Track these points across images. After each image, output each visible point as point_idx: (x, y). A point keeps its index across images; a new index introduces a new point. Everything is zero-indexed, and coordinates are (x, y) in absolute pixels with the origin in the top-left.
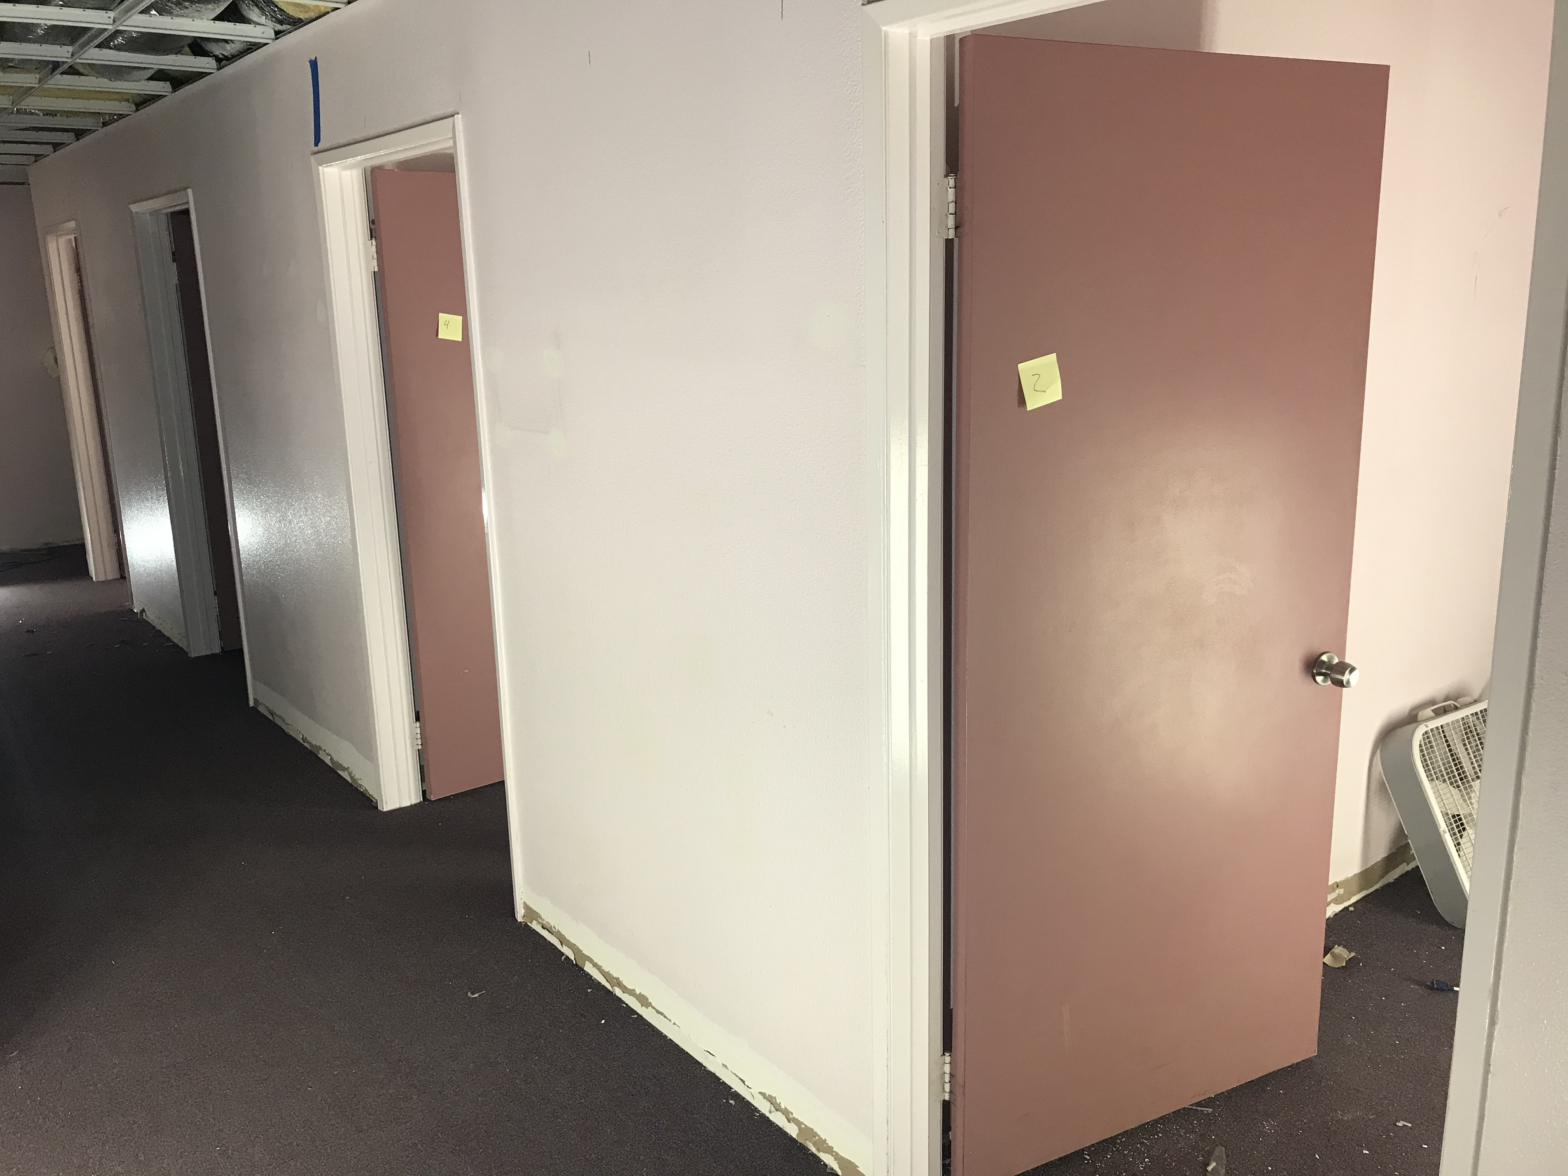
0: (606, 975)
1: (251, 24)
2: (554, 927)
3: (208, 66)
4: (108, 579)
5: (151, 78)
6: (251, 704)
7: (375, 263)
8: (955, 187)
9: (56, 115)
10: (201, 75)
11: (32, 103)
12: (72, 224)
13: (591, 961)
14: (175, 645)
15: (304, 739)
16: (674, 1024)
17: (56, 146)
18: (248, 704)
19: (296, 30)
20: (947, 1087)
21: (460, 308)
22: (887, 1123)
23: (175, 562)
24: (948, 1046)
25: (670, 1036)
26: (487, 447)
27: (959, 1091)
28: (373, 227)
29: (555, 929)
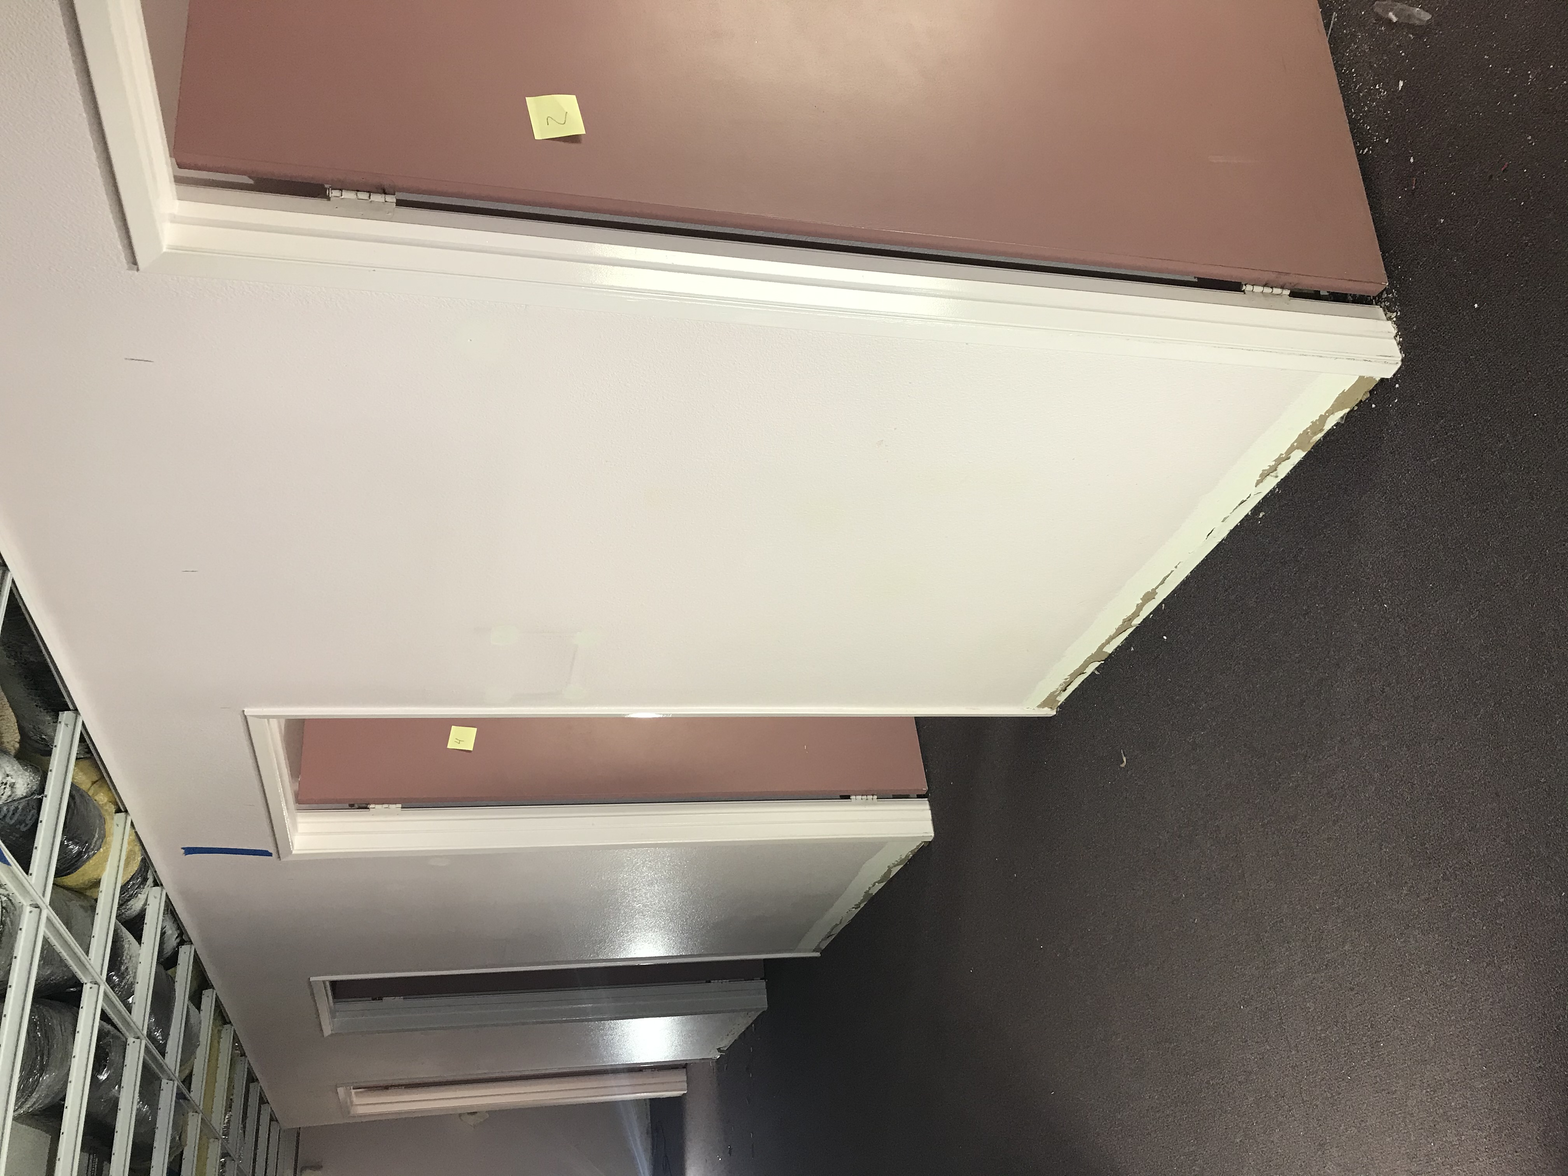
0: (1119, 632)
1: (146, 909)
2: (1066, 679)
3: (188, 953)
4: (686, 1080)
5: (199, 1008)
6: (817, 954)
7: (393, 806)
8: (341, 190)
9: (231, 1099)
10: (197, 960)
11: (218, 1120)
12: (341, 1091)
13: (1103, 645)
14: (754, 1022)
15: (857, 906)
16: (1176, 567)
17: (263, 1101)
18: (816, 958)
19: (153, 866)
20: (1277, 291)
21: (444, 725)
22: (1305, 355)
23: (675, 1017)
24: (1235, 287)
25: (1187, 572)
26: (586, 708)
27: (1284, 279)
28: (356, 806)
29: (1067, 679)
